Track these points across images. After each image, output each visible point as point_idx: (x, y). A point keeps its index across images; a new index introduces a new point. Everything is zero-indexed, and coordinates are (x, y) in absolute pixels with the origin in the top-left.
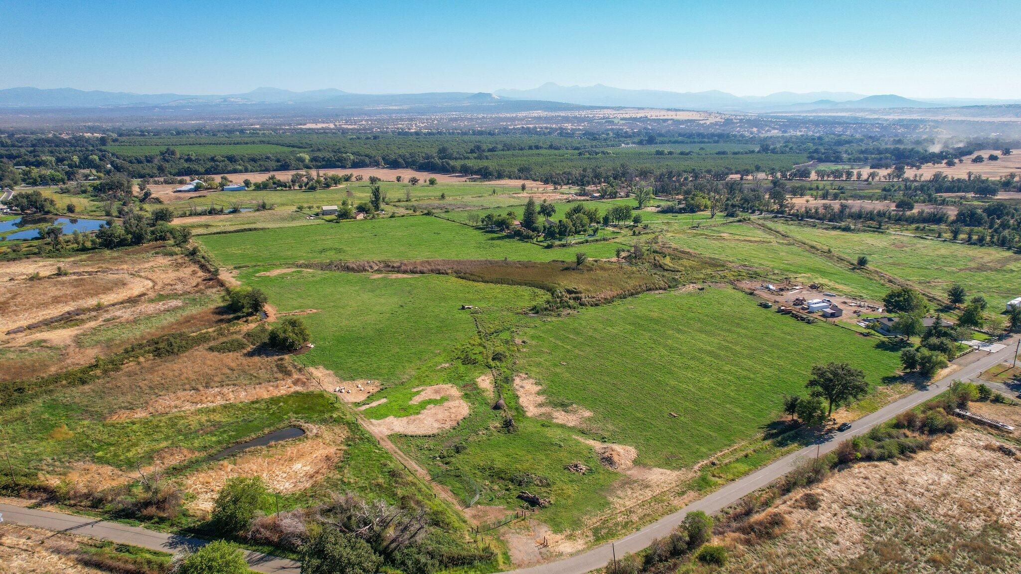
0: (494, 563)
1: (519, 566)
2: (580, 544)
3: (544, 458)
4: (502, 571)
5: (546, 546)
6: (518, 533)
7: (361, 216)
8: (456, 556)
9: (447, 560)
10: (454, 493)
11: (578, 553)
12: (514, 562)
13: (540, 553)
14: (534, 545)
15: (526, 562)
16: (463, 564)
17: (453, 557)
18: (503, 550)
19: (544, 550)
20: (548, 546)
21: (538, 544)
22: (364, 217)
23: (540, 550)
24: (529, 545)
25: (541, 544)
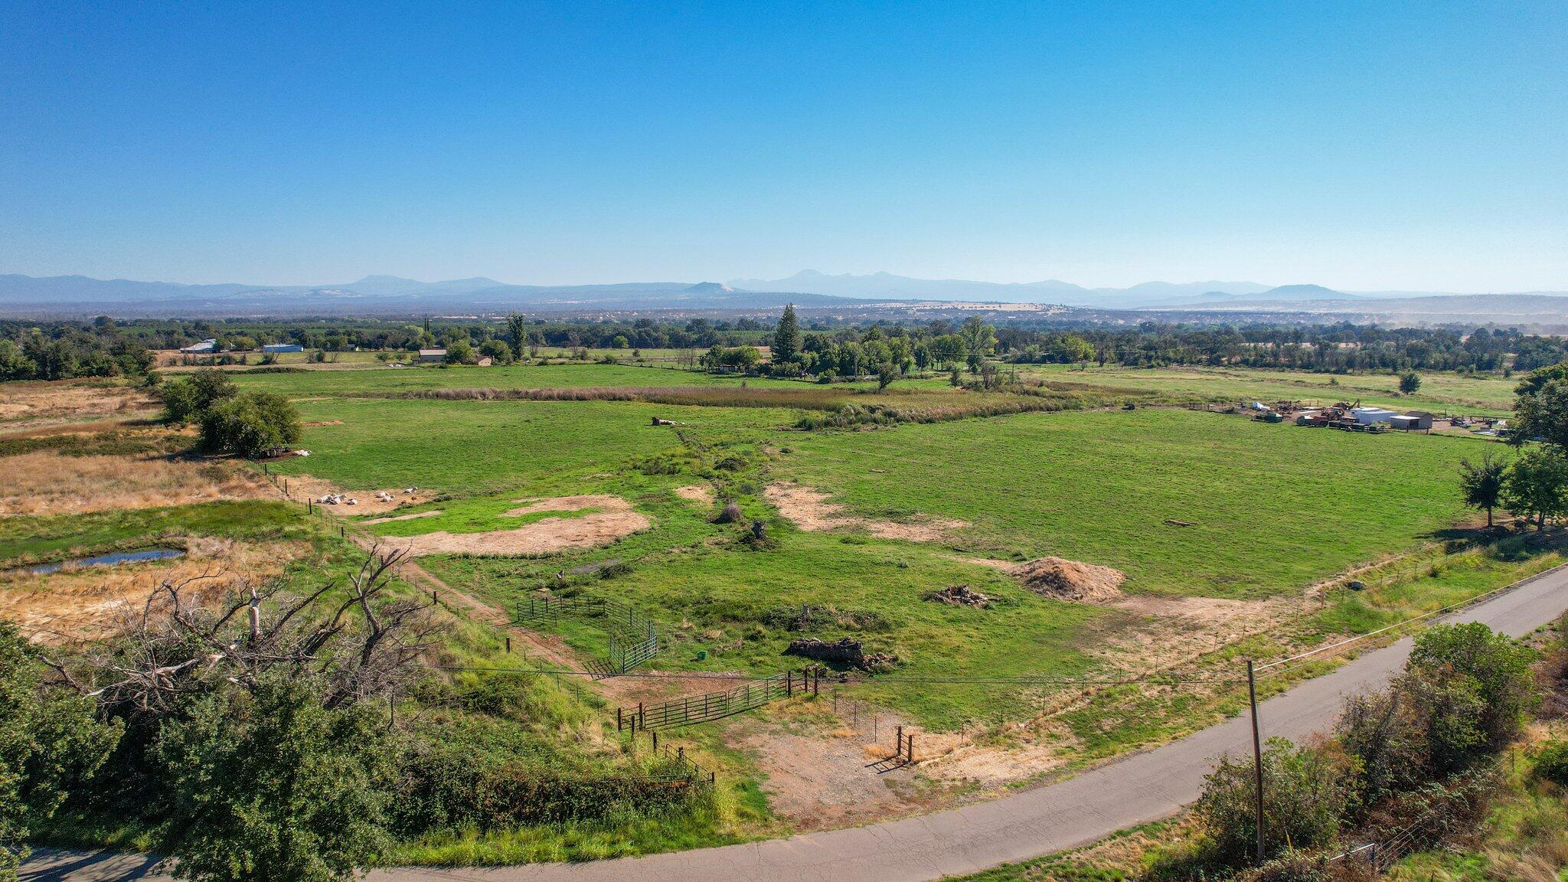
0: (699, 814)
1: (807, 824)
2: (1036, 758)
3: (859, 584)
4: (731, 840)
5: (910, 762)
6: (796, 733)
7: (486, 362)
8: (534, 783)
9: (493, 797)
10: (576, 647)
11: (1038, 781)
12: (786, 812)
13: (889, 784)
14: (857, 761)
15: (838, 813)
16: (563, 814)
17: (523, 787)
18: (738, 778)
19: (899, 775)
20: (916, 763)
21: (875, 760)
22: (492, 364)
23: (887, 775)
24: (840, 761)
25: (888, 759)
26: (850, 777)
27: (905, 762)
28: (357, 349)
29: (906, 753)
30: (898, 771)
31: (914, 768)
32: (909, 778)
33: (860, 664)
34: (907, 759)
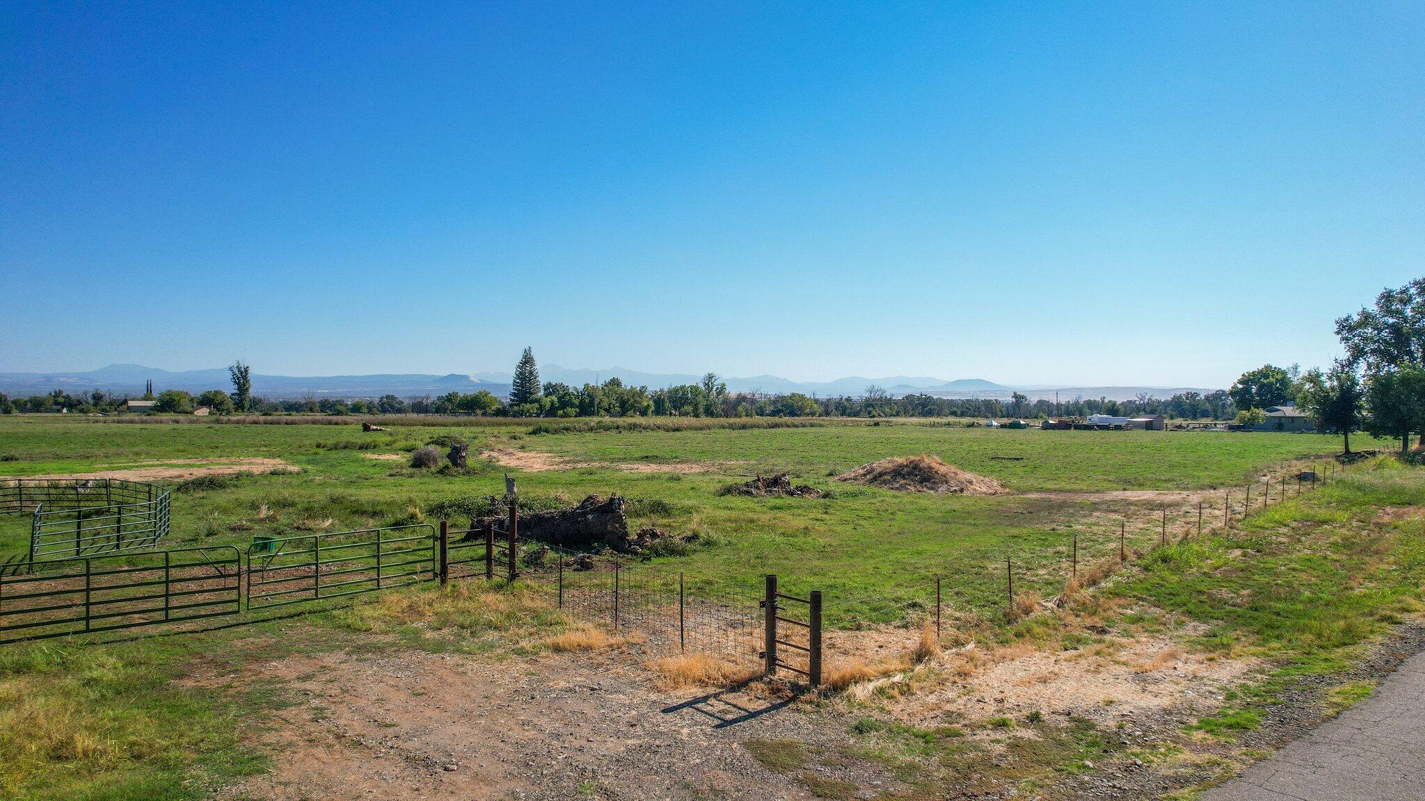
5: (819, 687)
6: (441, 649)
7: (203, 412)
14: (634, 698)
19: (792, 726)
20: (839, 687)
21: (698, 692)
22: (210, 413)
23: (749, 730)
24: (572, 703)
25: (739, 685)
26: (614, 747)
27: (798, 690)
28: (65, 410)
29: (801, 661)
30: (784, 715)
31: (840, 705)
32: (833, 734)
33: (620, 544)
34: (804, 681)
